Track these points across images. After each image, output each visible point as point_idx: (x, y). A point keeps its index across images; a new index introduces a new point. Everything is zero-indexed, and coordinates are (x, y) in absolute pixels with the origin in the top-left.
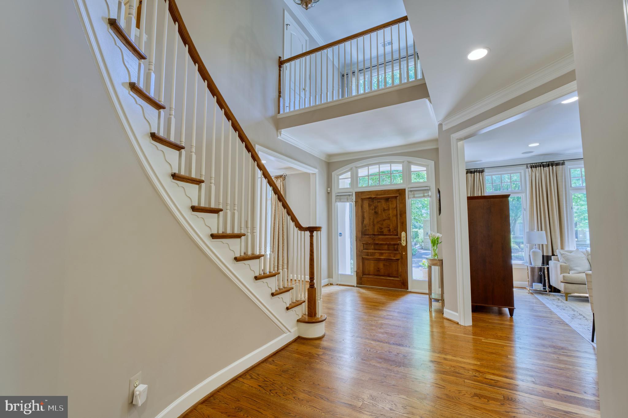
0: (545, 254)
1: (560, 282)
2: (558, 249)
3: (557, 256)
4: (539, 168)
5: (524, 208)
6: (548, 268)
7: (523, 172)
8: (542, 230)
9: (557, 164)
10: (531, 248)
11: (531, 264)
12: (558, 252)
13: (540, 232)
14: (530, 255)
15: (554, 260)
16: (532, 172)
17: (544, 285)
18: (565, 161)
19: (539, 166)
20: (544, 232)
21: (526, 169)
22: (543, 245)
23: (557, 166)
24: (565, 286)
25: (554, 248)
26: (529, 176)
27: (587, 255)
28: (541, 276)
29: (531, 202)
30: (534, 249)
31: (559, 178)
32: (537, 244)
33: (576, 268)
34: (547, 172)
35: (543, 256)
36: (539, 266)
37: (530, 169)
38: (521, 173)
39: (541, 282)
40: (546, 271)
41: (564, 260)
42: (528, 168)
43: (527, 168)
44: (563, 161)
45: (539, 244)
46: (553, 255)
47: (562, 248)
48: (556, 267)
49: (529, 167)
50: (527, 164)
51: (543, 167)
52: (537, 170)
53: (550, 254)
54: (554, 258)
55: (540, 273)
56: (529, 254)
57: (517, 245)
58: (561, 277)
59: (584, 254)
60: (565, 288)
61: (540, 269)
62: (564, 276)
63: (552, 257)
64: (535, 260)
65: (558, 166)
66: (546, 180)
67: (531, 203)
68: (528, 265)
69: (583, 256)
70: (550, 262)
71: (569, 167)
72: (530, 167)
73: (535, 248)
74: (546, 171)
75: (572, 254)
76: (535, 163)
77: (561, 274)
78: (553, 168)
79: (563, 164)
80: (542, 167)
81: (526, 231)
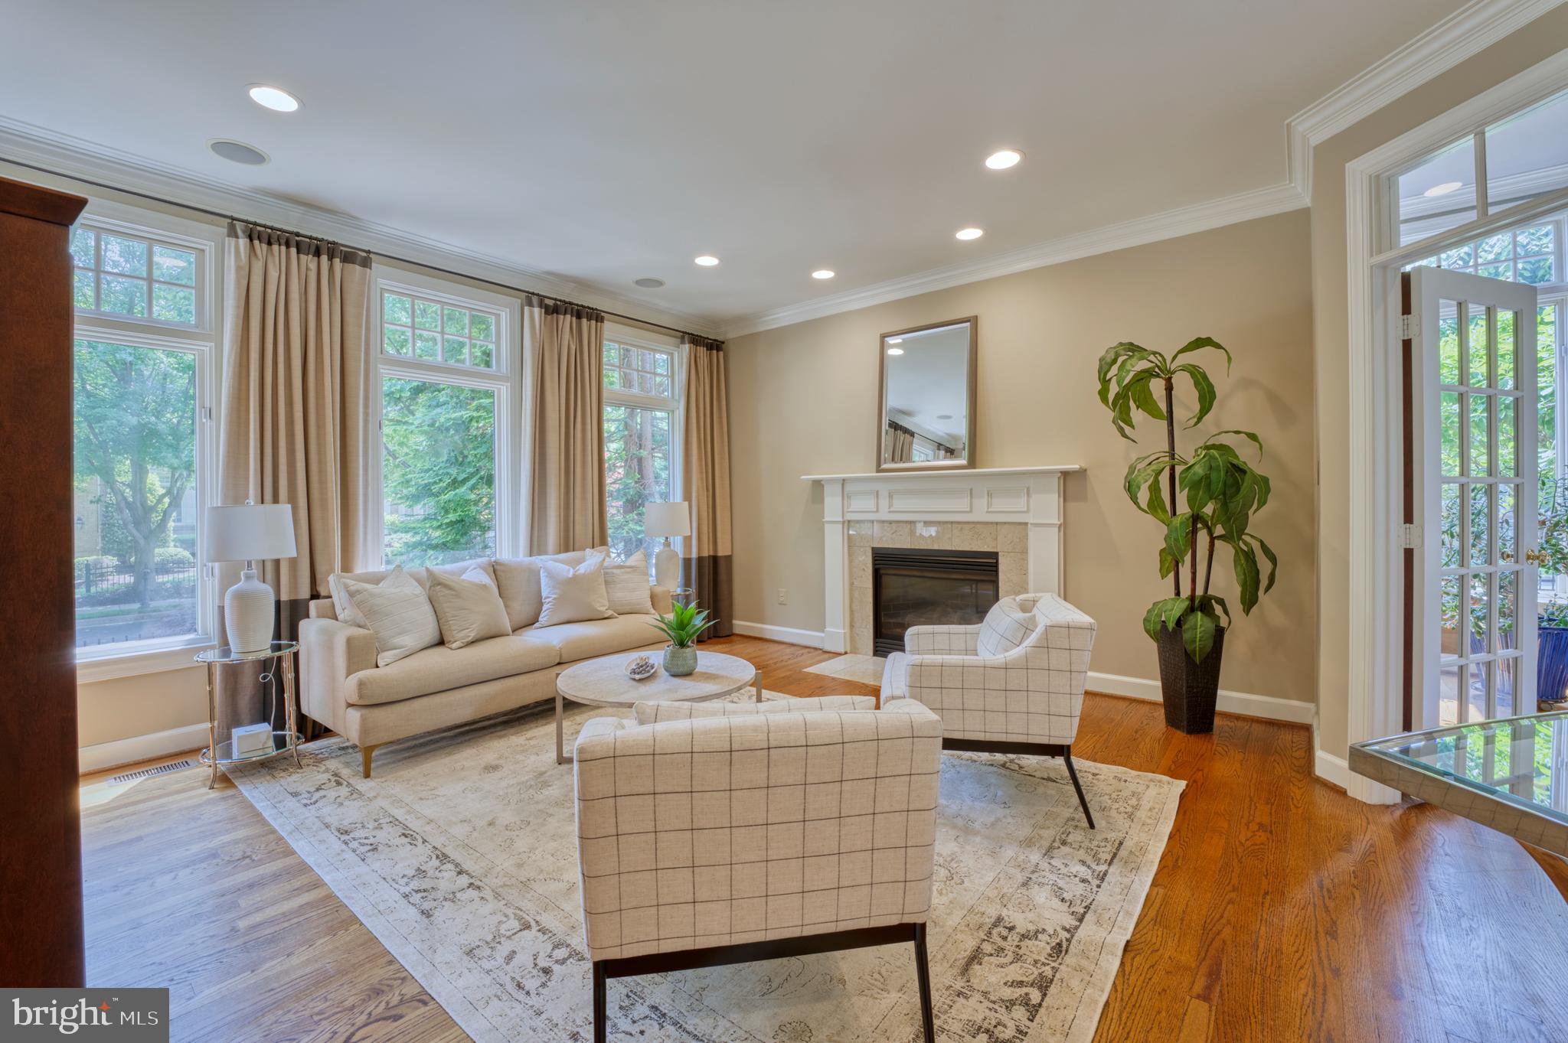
0: (284, 597)
1: (344, 705)
2: (332, 571)
3: (330, 597)
4: (283, 248)
5: (208, 405)
6: (296, 655)
7: (209, 247)
8: (276, 500)
9: (349, 257)
10: (228, 580)
11: (226, 652)
12: (333, 584)
13: (269, 507)
14: (222, 609)
15: (318, 616)
16: (253, 259)
17: (280, 724)
18: (371, 256)
19: (283, 241)
20: (286, 508)
21: (227, 239)
22: (277, 562)
23: (346, 264)
24: (363, 719)
25: (321, 568)
26: (238, 268)
27: (428, 585)
28: (265, 688)
29: (240, 383)
30: (241, 585)
31: (350, 310)
32: (257, 561)
33: (398, 641)
34: (309, 272)
35: (278, 603)
36: (262, 655)
37: (243, 242)
38: (203, 251)
39: (265, 719)
40: (287, 665)
41: (361, 614)
42: (237, 237)
43: (229, 236)
44: (364, 254)
45: (264, 561)
46: (315, 596)
47: (346, 567)
48: (329, 646)
49: (240, 233)
50: (233, 219)
51: (298, 252)
52: (272, 254)
53: (304, 593)
54: (317, 608)
55: (264, 678)
56: (217, 603)
57: (185, 549)
58: (348, 687)
59: (420, 582)
60: (364, 730)
61: (264, 665)
62: (361, 684)
63: (313, 604)
64: (243, 629)
65: (351, 265)
66: (303, 305)
67: (239, 390)
68: (213, 656)
69: (419, 590)
70: (304, 625)
71: (382, 283)
72: (244, 232)
73: (248, 577)
74: (308, 269)
75: (383, 587)
76: (264, 226)
77: (348, 674)
78: (331, 264)
79: (366, 263)
80: (293, 250)
81: (208, 505)
